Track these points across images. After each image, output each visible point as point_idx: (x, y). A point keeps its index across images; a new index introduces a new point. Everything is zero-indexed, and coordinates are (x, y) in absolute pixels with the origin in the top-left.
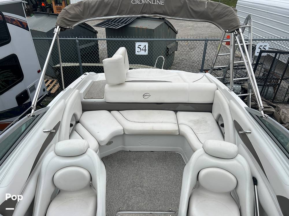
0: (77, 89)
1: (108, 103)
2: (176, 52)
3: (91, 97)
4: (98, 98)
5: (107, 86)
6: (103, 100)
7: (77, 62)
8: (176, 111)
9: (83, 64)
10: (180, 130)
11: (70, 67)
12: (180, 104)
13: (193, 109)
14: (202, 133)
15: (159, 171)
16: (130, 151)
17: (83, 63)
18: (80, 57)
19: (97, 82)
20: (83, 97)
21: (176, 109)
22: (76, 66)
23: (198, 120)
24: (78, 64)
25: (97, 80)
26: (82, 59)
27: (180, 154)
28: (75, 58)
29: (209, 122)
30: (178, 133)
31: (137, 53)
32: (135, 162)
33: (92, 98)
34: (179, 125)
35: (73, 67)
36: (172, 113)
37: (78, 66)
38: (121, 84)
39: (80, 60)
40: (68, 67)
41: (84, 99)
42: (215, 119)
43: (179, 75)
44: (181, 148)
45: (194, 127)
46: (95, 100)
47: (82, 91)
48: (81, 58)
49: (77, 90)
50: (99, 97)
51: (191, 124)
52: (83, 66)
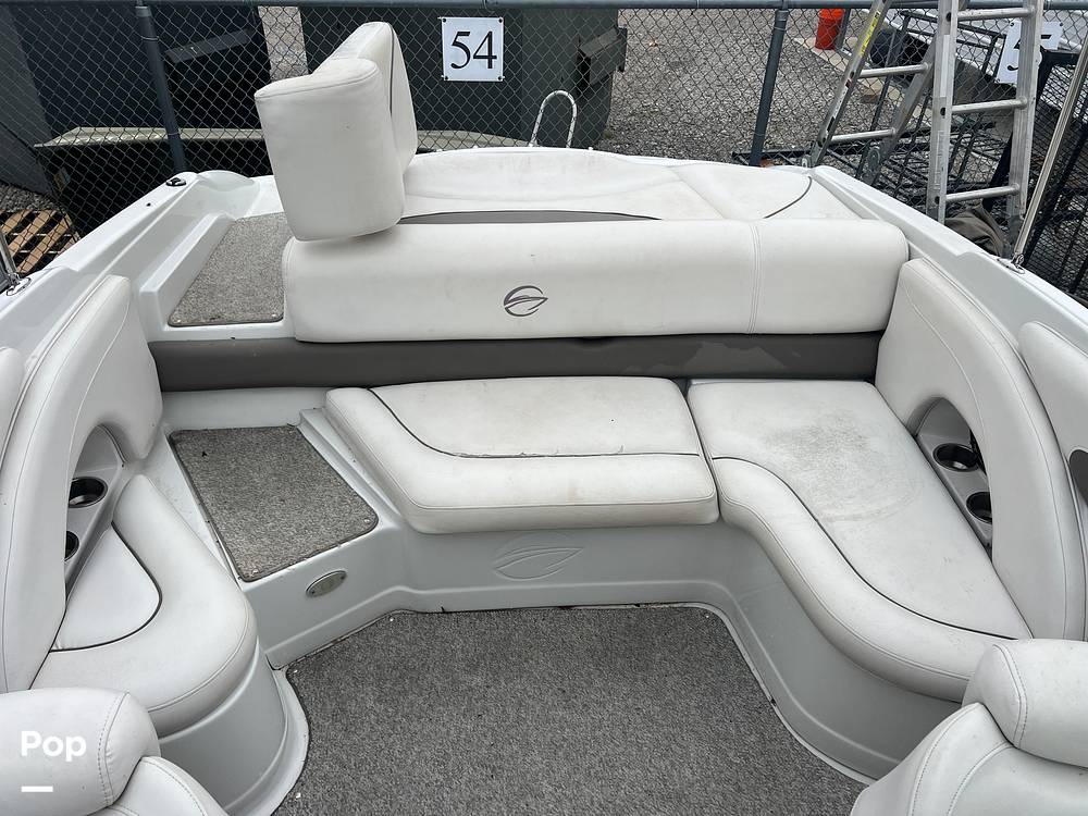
0: (115, 271)
1: (305, 347)
2: (617, 76)
3: (209, 312)
4: (249, 315)
5: (293, 251)
6: (279, 328)
7: (153, 124)
8: (683, 382)
9: (188, 134)
10: (723, 497)
11: (122, 145)
12: (705, 343)
13: (776, 365)
14: (855, 518)
15: (618, 732)
16: (444, 612)
17: (183, 125)
18: (165, 96)
19: (248, 222)
20: (160, 315)
21: (686, 369)
22: (150, 145)
23: (814, 432)
24: (159, 134)
25: (247, 216)
26: (176, 105)
27: (716, 618)
28: (144, 102)
29: (876, 444)
30: (714, 516)
31: (450, 74)
32: (479, 680)
33: (213, 321)
34: (713, 462)
35: (136, 145)
36: (665, 389)
37: (163, 144)
38: (375, 237)
39: (170, 113)
40: (109, 146)
41: (167, 328)
42: (905, 420)
43: (682, 180)
44: (723, 588)
45: (805, 479)
46: (234, 331)
47: (155, 280)
48: (174, 101)
49: (118, 281)
50: (259, 309)
51: (781, 457)
52: (186, 141)
